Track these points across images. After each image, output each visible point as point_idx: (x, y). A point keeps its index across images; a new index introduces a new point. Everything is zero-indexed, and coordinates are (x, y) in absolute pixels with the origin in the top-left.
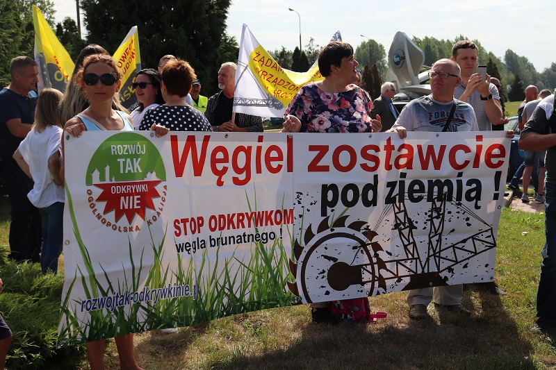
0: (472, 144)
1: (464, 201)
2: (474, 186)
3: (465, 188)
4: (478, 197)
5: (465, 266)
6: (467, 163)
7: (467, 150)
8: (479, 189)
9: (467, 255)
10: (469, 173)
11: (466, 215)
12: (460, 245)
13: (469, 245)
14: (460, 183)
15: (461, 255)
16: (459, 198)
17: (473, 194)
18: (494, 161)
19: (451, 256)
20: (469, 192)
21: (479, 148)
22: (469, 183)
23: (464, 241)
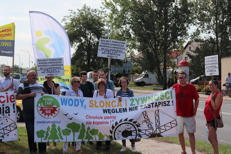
0: (5, 95)
1: (5, 113)
2: (8, 108)
3: (5, 109)
4: (9, 112)
5: (8, 135)
6: (4, 101)
7: (4, 97)
8: (9, 109)
9: (8, 131)
10: (6, 104)
11: (6, 118)
12: (5, 128)
13: (8, 128)
14: (3, 108)
15: (6, 132)
16: (3, 113)
17: (7, 111)
18: (12, 100)
19: (3, 132)
20: (6, 111)
21: (7, 96)
22: (6, 108)
23: (6, 127)
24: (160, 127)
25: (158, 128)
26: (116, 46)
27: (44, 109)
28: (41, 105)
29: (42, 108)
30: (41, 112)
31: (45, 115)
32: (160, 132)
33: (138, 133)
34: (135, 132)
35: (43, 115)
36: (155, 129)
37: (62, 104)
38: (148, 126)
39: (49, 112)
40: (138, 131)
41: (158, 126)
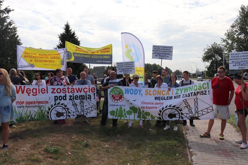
0: (88, 88)
1: (87, 99)
2: (89, 96)
3: (87, 97)
4: (90, 98)
5: (90, 113)
6: (87, 91)
7: (87, 89)
8: (90, 97)
9: (90, 111)
10: (88, 93)
11: (88, 102)
12: (88, 109)
13: (90, 109)
14: (86, 96)
15: (89, 111)
16: (86, 99)
17: (89, 98)
18: (93, 91)
19: (87, 111)
20: (88, 98)
21: (89, 88)
22: (88, 96)
23: (89, 108)
24: (198, 112)
25: (197, 112)
26: (165, 50)
27: (114, 96)
28: (112, 94)
29: (113, 95)
30: (112, 98)
31: (115, 101)
32: (198, 116)
33: (181, 116)
34: (178, 114)
35: (114, 100)
36: (194, 113)
37: (126, 93)
38: (189, 110)
39: (118, 98)
40: (180, 114)
41: (196, 111)
